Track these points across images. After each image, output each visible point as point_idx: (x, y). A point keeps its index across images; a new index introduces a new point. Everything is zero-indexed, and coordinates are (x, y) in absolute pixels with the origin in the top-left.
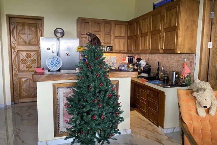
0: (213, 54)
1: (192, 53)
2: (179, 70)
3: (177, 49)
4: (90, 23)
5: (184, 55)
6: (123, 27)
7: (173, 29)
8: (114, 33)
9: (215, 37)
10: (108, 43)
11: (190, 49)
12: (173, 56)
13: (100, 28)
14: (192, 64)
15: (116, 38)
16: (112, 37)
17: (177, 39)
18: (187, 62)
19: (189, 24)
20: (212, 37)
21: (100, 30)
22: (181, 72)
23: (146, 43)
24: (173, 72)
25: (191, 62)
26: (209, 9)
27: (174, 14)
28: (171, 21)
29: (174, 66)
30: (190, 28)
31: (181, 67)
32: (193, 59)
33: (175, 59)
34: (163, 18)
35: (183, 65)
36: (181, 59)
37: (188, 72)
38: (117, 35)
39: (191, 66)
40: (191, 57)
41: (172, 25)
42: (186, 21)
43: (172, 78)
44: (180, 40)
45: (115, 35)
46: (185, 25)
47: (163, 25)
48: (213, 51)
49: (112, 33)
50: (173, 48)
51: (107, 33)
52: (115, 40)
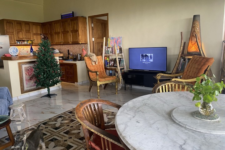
0: (95, 44)
1: (86, 43)
2: (81, 53)
3: (79, 41)
4: (14, 23)
5: (82, 45)
6: (39, 27)
7: (76, 31)
8: (32, 31)
9: (95, 36)
10: (29, 38)
11: (85, 41)
12: (76, 46)
13: (21, 27)
14: (86, 49)
15: (34, 34)
16: (31, 34)
17: (79, 36)
18: (84, 48)
19: (83, 29)
20: (94, 36)
21: (22, 29)
22: (82, 54)
23: (59, 38)
24: (78, 54)
25: (86, 48)
26: (91, 22)
27: (75, 23)
28: (74, 27)
29: (78, 51)
30: (84, 31)
31: (82, 51)
32: (87, 46)
33: (78, 47)
34: (69, 25)
35: (82, 50)
36: (81, 47)
37: (86, 53)
38: (34, 32)
39: (86, 50)
40: (86, 46)
41: (75, 29)
42: (81, 27)
43: (78, 57)
44: (80, 37)
45: (33, 32)
46: (82, 29)
47: (69, 28)
48: (95, 42)
49: (31, 31)
50: (77, 41)
51: (27, 31)
52: (34, 36)
